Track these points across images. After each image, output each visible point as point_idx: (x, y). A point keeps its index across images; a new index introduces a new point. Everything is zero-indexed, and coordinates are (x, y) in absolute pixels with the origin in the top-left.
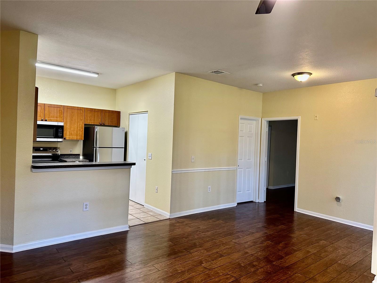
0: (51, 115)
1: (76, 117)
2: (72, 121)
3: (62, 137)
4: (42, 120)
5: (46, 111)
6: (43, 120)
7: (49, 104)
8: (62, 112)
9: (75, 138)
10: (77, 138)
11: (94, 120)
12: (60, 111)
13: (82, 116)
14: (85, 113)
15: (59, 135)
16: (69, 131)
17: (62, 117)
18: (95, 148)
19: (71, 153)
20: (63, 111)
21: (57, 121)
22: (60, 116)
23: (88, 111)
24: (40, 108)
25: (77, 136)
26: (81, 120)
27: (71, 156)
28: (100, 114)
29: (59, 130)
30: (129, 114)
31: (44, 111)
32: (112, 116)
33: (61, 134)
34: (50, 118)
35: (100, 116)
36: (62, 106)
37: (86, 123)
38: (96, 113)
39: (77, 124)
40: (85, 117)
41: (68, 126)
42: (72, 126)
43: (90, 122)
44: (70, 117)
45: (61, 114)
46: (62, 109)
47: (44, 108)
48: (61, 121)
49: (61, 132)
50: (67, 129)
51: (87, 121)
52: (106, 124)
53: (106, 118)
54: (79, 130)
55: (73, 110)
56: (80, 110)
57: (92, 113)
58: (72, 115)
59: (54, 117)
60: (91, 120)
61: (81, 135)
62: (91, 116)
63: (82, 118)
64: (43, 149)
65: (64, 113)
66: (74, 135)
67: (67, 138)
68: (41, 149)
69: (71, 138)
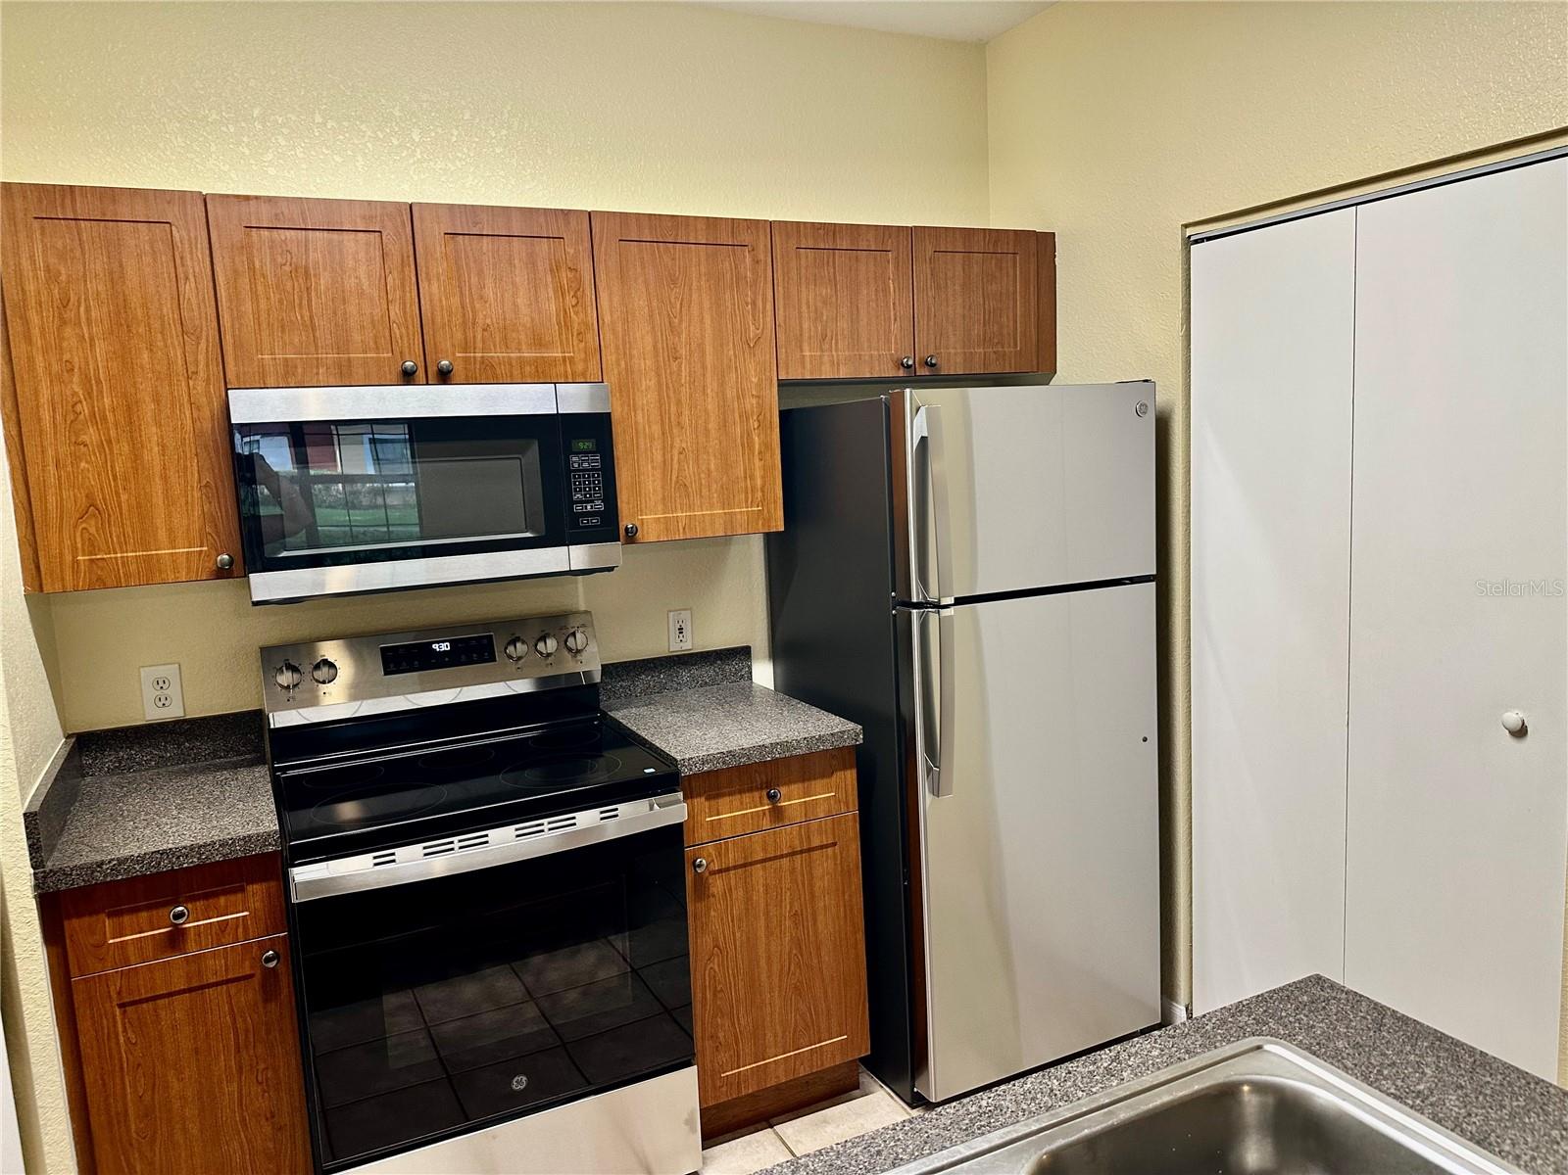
0: (480, 320)
1: (708, 321)
2: (674, 366)
3: (606, 528)
4: (408, 377)
5: (429, 280)
6: (421, 373)
7: (451, 207)
8: (580, 281)
9: (709, 516)
10: (727, 518)
12: (565, 276)
13: (754, 303)
14: (779, 275)
15: (577, 508)
16: (658, 457)
17: (586, 324)
18: (914, 611)
20: (588, 265)
21: (541, 373)
22: (565, 323)
23: (798, 257)
24: (378, 254)
25: (727, 499)
26: (751, 346)
27: (685, 675)
28: (898, 270)
29: (576, 465)
30: (1189, 237)
31: (414, 279)
32: (989, 288)
33: (592, 501)
34: (479, 345)
35: (897, 293)
36: (569, 223)
37: (787, 373)
38: (862, 267)
39: (722, 384)
40: (782, 310)
41: (643, 410)
42: (679, 414)
43: (826, 359)
44: (653, 328)
45: (575, 296)
46: (572, 251)
47: (411, 252)
48: (580, 367)
49: (594, 476)
50: (641, 440)
51: (802, 351)
52: (949, 360)
53: (950, 308)
54: (743, 445)
55: (675, 249)
56: (734, 251)
57: (835, 273)
58: (673, 300)
59: (514, 335)
60: (829, 334)
61: (763, 491)
62: (825, 303)
63: (752, 328)
64: (453, 643)
65: (603, 294)
66: (705, 491)
67: (646, 530)
68: (438, 648)
69: (684, 529)
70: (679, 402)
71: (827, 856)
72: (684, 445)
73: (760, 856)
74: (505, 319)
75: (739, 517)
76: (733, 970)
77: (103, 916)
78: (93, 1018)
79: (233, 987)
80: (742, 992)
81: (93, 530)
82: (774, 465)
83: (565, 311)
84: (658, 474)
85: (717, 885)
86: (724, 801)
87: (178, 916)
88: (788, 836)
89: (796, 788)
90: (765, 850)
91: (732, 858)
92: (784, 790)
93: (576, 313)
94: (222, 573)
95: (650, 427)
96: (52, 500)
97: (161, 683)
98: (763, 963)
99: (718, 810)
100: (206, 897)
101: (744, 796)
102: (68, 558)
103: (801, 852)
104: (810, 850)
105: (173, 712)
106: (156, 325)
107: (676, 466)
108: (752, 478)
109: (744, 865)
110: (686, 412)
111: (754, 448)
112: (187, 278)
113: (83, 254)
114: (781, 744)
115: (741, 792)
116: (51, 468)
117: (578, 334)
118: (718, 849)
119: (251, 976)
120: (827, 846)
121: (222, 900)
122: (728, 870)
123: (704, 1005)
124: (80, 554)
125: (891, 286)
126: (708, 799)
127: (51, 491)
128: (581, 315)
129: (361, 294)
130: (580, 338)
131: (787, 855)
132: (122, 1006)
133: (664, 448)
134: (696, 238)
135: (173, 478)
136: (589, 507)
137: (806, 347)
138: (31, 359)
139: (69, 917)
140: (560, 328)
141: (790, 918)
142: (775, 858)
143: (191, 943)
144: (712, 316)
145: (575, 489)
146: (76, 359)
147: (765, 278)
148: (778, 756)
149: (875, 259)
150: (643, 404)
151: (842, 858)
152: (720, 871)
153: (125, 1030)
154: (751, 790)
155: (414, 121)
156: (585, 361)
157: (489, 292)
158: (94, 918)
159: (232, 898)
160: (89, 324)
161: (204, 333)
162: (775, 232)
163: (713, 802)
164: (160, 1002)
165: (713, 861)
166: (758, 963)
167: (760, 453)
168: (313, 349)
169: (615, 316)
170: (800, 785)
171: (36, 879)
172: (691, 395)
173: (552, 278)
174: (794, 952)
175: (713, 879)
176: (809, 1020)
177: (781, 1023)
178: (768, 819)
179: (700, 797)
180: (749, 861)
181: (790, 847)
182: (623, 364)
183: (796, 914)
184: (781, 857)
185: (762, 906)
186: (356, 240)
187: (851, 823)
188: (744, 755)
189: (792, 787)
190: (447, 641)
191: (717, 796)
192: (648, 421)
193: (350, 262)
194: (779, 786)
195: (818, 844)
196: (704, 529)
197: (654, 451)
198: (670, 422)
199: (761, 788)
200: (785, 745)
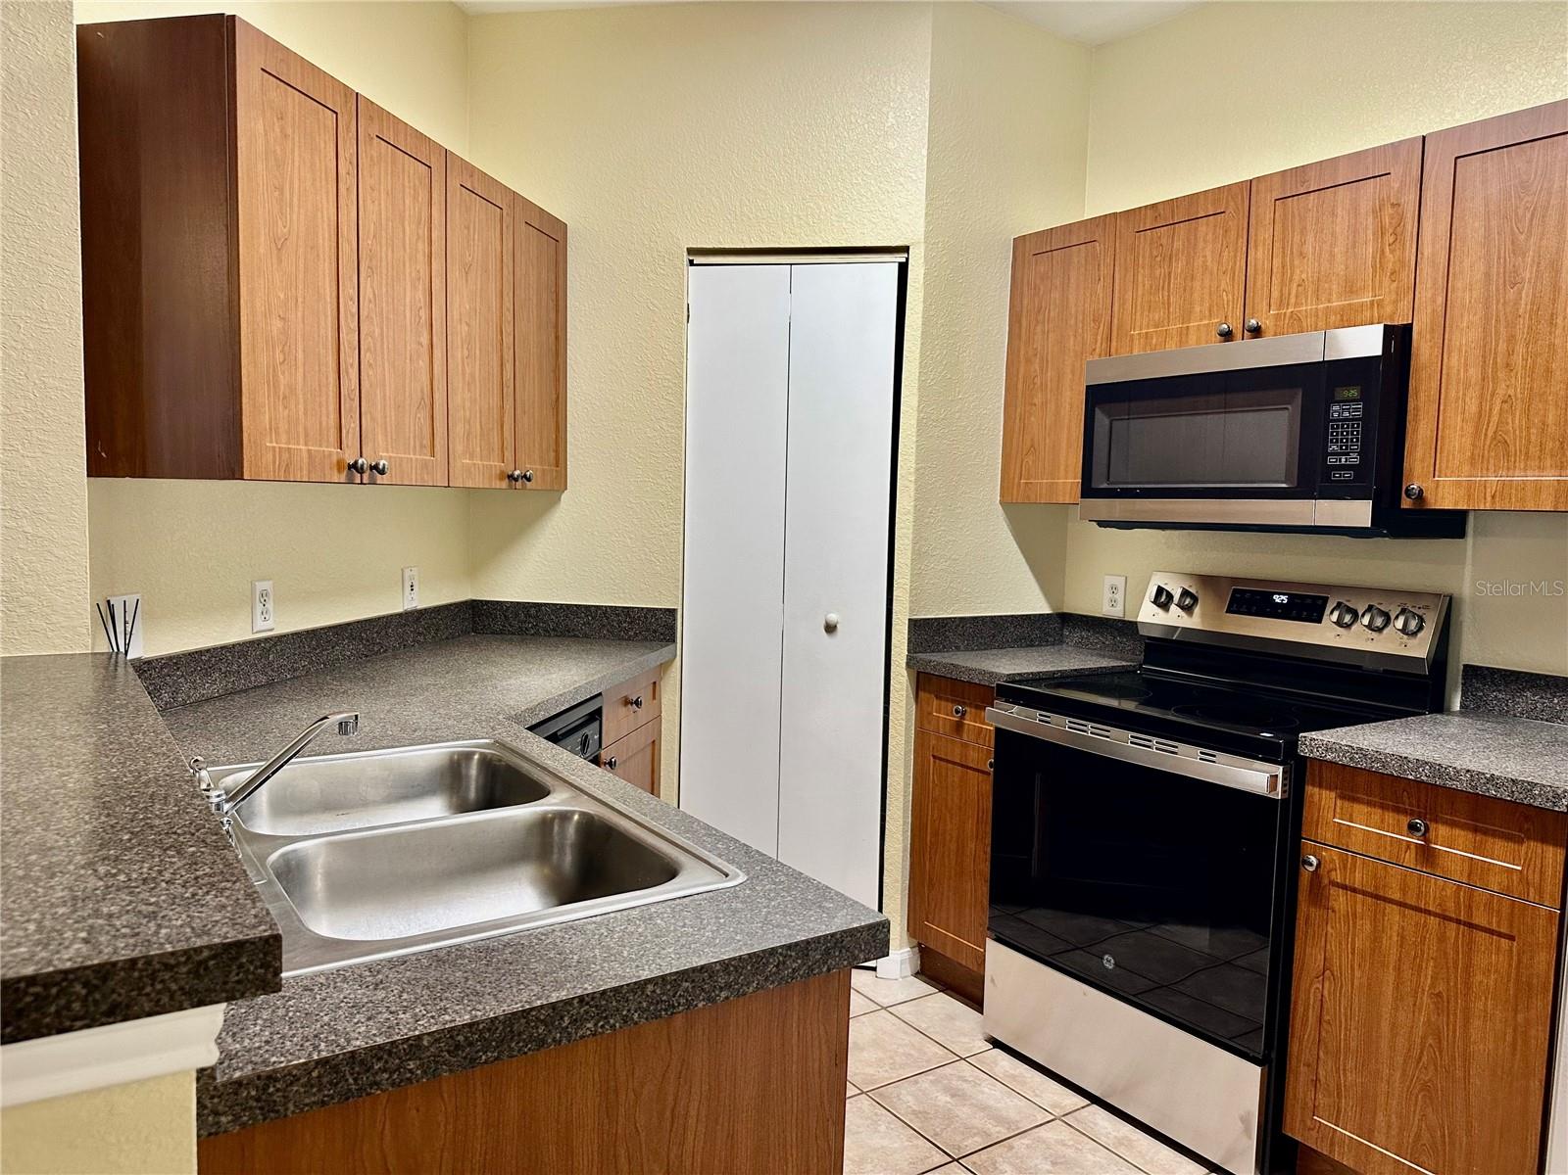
0: (1296, 277)
2: (1512, 294)
4: (1227, 337)
5: (1256, 247)
6: (1239, 332)
8: (1401, 217)
9: (1540, 483)
12: (1389, 214)
15: (1331, 460)
17: (1402, 262)
22: (1380, 264)
24: (1221, 230)
29: (1336, 415)
31: (1244, 249)
33: (1348, 454)
34: (1293, 300)
36: (1398, 157)
41: (1460, 351)
42: (1510, 353)
44: (1488, 252)
45: (1393, 233)
46: (1397, 185)
47: (1245, 226)
48: (1389, 309)
49: (1353, 427)
58: (1520, 212)
59: (1326, 285)
64: (1291, 597)
65: (1426, 225)
66: (1534, 450)
67: (1440, 495)
68: (1277, 599)
69: (1493, 497)
70: (1511, 339)
71: (1498, 949)
72: (1511, 392)
73: (1397, 896)
74: (1320, 272)
76: (1346, 1009)
78: (921, 756)
79: (980, 777)
81: (1030, 462)
83: (1382, 252)
84: (1470, 428)
85: (1340, 901)
86: (1360, 809)
87: (958, 712)
88: (1436, 891)
89: (1463, 835)
90: (1404, 890)
91: (1358, 879)
92: (1443, 831)
93: (1392, 252)
95: (1466, 371)
96: (1015, 441)
98: (1385, 1027)
99: (1351, 815)
100: (974, 706)
101: (1386, 813)
102: (1016, 480)
103: (1458, 922)
104: (1471, 926)
105: (1117, 613)
106: (1080, 317)
107: (1495, 418)
110: (1520, 349)
112: (1099, 280)
113: (1052, 273)
115: (1383, 807)
116: (1017, 421)
117: (1392, 274)
119: (988, 773)
120: (1500, 935)
121: (978, 711)
122: (1354, 890)
126: (1342, 797)
127: (1016, 436)
129: (1205, 269)
130: (1395, 277)
131: (1436, 915)
132: (934, 757)
133: (1482, 396)
136: (1343, 460)
140: (1375, 271)
141: (1430, 996)
142: (1418, 909)
143: (965, 736)
145: (1332, 440)
146: (1039, 347)
148: (1424, 778)
150: (1462, 345)
151: (1519, 961)
152: (1345, 887)
153: (933, 774)
154: (1397, 810)
156: (1395, 302)
157: (1309, 249)
158: (931, 695)
160: (1048, 322)
161: (1103, 319)
163: (1348, 804)
164: (948, 765)
165: (1336, 870)
166: (1379, 1024)
169: (1438, 246)
170: (1470, 835)
171: (907, 659)
173: (1374, 218)
174: (1430, 1041)
175: (1333, 891)
176: (1439, 1140)
177: (1400, 1116)
178: (1413, 855)
179: (1330, 790)
180: (1381, 894)
181: (1440, 905)
182: (1440, 300)
183: (1439, 995)
184: (1428, 912)
185: (1393, 958)
186: (1207, 225)
187: (1542, 922)
188: (1378, 760)
189: (1457, 832)
190: (1284, 594)
191: (1354, 800)
192: (1466, 365)
193: (1201, 244)
194: (1437, 822)
195: (1484, 923)
196: (1523, 500)
197: (1467, 399)
198: (1495, 363)
199: (1412, 814)
200: (1437, 769)
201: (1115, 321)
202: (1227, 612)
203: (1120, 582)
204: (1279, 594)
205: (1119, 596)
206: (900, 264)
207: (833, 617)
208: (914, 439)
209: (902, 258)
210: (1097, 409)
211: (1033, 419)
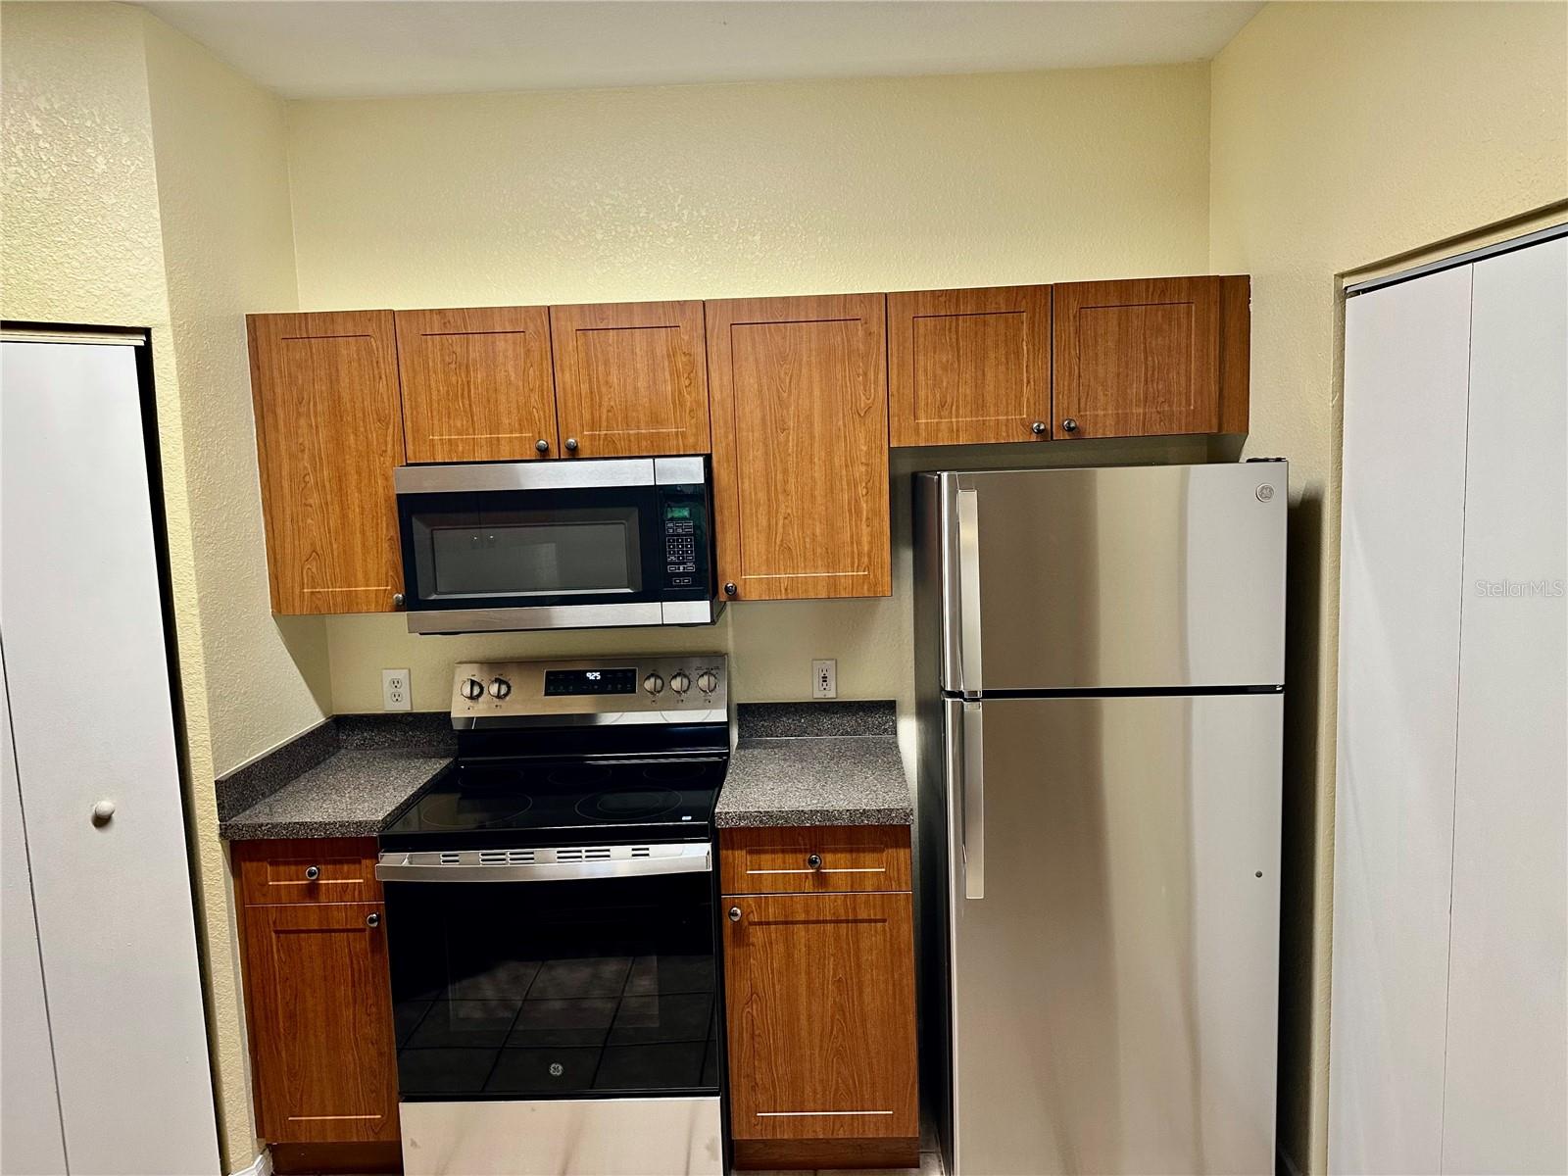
0: (605, 404)
1: (817, 392)
2: (782, 437)
4: (544, 455)
5: (562, 370)
6: (554, 451)
7: (582, 306)
8: (692, 364)
9: (812, 579)
10: (833, 583)
11: (979, 406)
12: (680, 360)
13: (865, 374)
14: (893, 346)
15: (671, 569)
16: (764, 522)
17: (698, 402)
18: (949, 701)
19: (831, 694)
20: (700, 350)
21: (656, 447)
22: (679, 402)
23: (915, 326)
24: (523, 350)
25: (832, 563)
26: (862, 415)
27: (826, 722)
28: (1033, 331)
29: (671, 531)
30: (1346, 288)
31: (550, 371)
32: (1154, 343)
33: (685, 563)
34: (604, 424)
35: (1031, 357)
36: (685, 314)
37: (900, 441)
38: (990, 330)
39: (830, 453)
40: (895, 377)
41: (750, 478)
42: (786, 482)
43: (943, 427)
44: (762, 402)
45: (688, 377)
46: (686, 338)
47: (549, 349)
48: (691, 440)
49: (686, 541)
50: (748, 506)
51: (916, 417)
52: (1096, 424)
53: (1100, 366)
54: (850, 511)
55: (786, 328)
56: (846, 327)
57: (957, 339)
58: (782, 376)
59: (634, 414)
60: (949, 400)
61: (869, 557)
62: (945, 369)
63: (863, 398)
64: (602, 673)
65: (714, 375)
66: (809, 554)
67: (748, 589)
68: (591, 676)
69: (786, 590)
70: (785, 471)
71: (876, 931)
72: (789, 511)
73: (802, 917)
74: (626, 401)
75: (843, 580)
76: (771, 1019)
77: (265, 864)
78: (257, 936)
79: (351, 935)
80: (780, 1043)
81: (314, 570)
82: (882, 533)
83: (680, 393)
84: (762, 537)
85: (758, 936)
86: (766, 858)
87: (311, 874)
88: (831, 903)
89: (842, 857)
90: (807, 912)
91: (772, 913)
92: (829, 857)
93: (689, 393)
94: (399, 607)
95: (756, 494)
96: (288, 546)
97: (396, 683)
98: (803, 1018)
99: (760, 865)
100: (335, 862)
101: (787, 856)
102: (297, 591)
103: (847, 921)
104: (856, 921)
105: (402, 707)
106: (359, 415)
107: (780, 530)
108: (859, 543)
109: (786, 923)
110: (792, 480)
111: (861, 513)
112: (381, 378)
113: (313, 362)
114: (822, 812)
115: (783, 851)
116: (288, 523)
117: (690, 411)
118: (758, 901)
119: (363, 930)
120: (876, 921)
121: (346, 867)
122: (768, 923)
123: (741, 1045)
124: (305, 586)
125: (1025, 348)
126: (751, 852)
127: (288, 540)
128: (693, 395)
129: (509, 383)
130: (692, 414)
131: (831, 922)
132: (276, 932)
133: (769, 514)
134: (807, 316)
135: (369, 534)
136: (681, 568)
137: (921, 414)
138: (277, 442)
139: (245, 861)
140: (675, 406)
141: (833, 984)
142: (818, 922)
143: (323, 897)
144: (821, 389)
145: (669, 552)
146: (306, 442)
147: (879, 349)
148: (817, 823)
149: (1006, 321)
150: (750, 473)
151: (891, 935)
152: (760, 923)
153: (278, 950)
154: (795, 851)
155: (598, 222)
156: (696, 434)
157: (614, 379)
158: (260, 863)
159: (352, 867)
160: (316, 417)
161: (392, 421)
162: (891, 303)
163: (755, 857)
164: (303, 935)
166: (798, 1019)
167: (868, 519)
168: (471, 430)
169: (725, 394)
170: (848, 856)
171: (221, 829)
172: (797, 463)
173: (669, 363)
174: (837, 1017)
175: (751, 929)
176: (851, 1086)
177: (821, 1081)
178: (811, 883)
179: (741, 849)
180: (790, 919)
181: (834, 914)
182: (731, 437)
183: (840, 980)
184: (825, 922)
185: (803, 966)
186: (506, 341)
187: (902, 903)
188: (782, 818)
189: (839, 855)
190: (596, 671)
191: (759, 852)
192: (755, 488)
193: (501, 359)
194: (824, 852)
195: (866, 917)
196: (806, 591)
197: (759, 516)
198: (776, 489)
199: (806, 851)
200: (825, 814)
201: (408, 424)
202: (546, 695)
203: (402, 675)
204: (591, 671)
205: (404, 690)
206: (137, 348)
207: (105, 806)
208: (192, 563)
209: (140, 341)
210: (414, 520)
211: (309, 521)
